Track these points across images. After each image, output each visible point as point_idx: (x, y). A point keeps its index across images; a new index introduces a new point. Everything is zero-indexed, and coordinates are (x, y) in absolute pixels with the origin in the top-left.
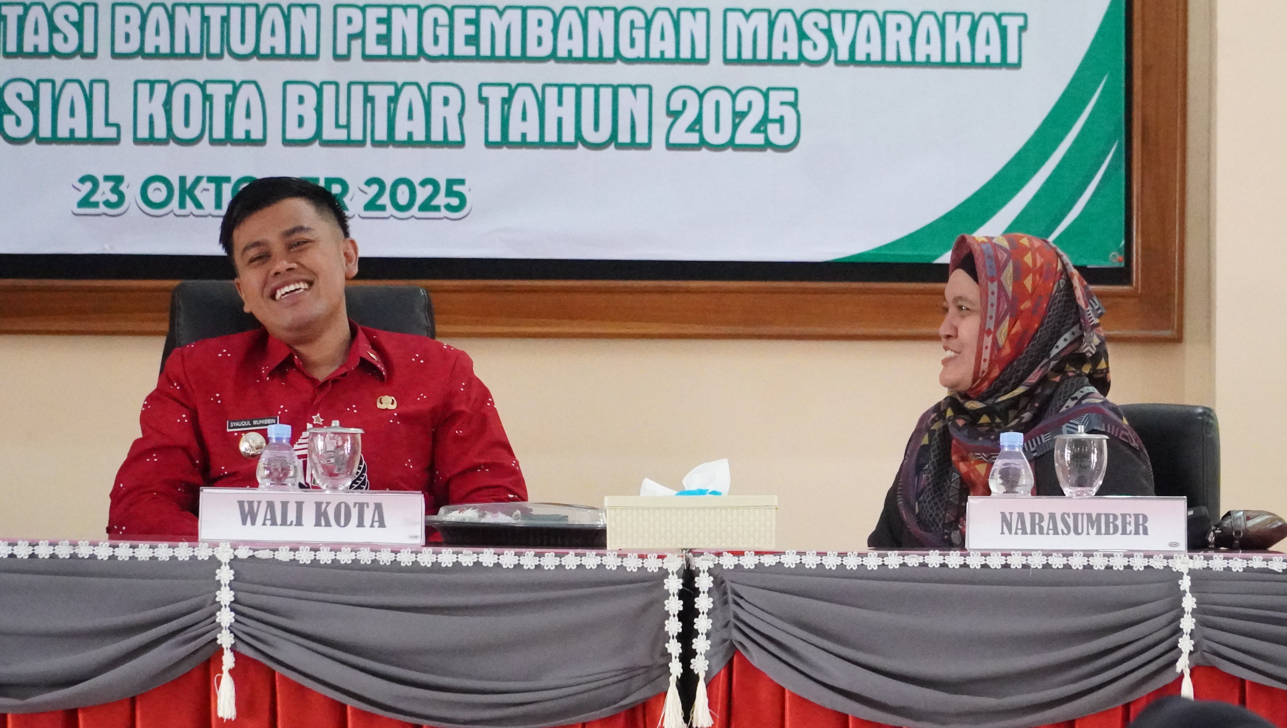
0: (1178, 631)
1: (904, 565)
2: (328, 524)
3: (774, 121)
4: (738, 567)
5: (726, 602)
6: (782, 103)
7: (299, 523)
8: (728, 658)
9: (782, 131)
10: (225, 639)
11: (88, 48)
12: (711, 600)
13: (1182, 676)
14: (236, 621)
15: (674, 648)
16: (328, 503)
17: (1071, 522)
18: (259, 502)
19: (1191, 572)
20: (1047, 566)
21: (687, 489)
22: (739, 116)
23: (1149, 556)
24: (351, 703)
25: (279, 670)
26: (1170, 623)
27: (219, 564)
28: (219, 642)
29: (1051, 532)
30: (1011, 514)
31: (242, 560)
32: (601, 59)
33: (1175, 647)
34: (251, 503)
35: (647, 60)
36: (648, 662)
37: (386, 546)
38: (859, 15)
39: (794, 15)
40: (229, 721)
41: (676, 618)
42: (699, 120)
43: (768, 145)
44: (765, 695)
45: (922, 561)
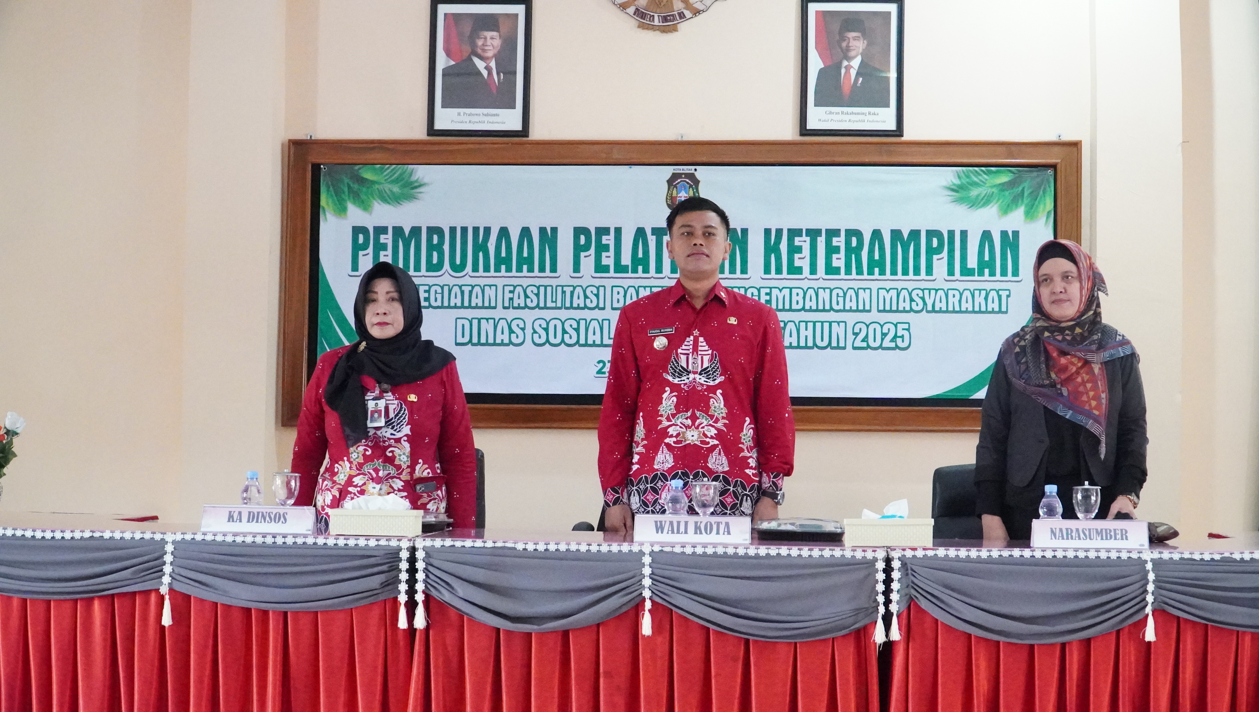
0: (1146, 591)
1: (1000, 556)
2: (701, 533)
3: (899, 337)
4: (914, 556)
5: (907, 575)
6: (903, 329)
7: (686, 532)
8: (908, 604)
9: (903, 341)
10: (647, 594)
11: (601, 305)
12: (900, 573)
13: (1147, 615)
14: (652, 584)
15: (881, 599)
16: (701, 522)
17: (1087, 533)
18: (665, 522)
19: (1152, 560)
20: (1076, 557)
21: (886, 515)
22: (884, 335)
23: (1129, 552)
24: (712, 627)
25: (674, 609)
26: (1142, 587)
27: (644, 554)
28: (643, 595)
29: (1077, 538)
30: (1056, 529)
31: (656, 552)
32: (824, 310)
33: (1144, 599)
34: (661, 522)
35: (844, 310)
36: (867, 606)
37: (731, 545)
38: (937, 290)
39: (908, 291)
40: (648, 637)
41: (882, 583)
42: (867, 336)
43: (897, 347)
44: (928, 624)
45: (1010, 554)
